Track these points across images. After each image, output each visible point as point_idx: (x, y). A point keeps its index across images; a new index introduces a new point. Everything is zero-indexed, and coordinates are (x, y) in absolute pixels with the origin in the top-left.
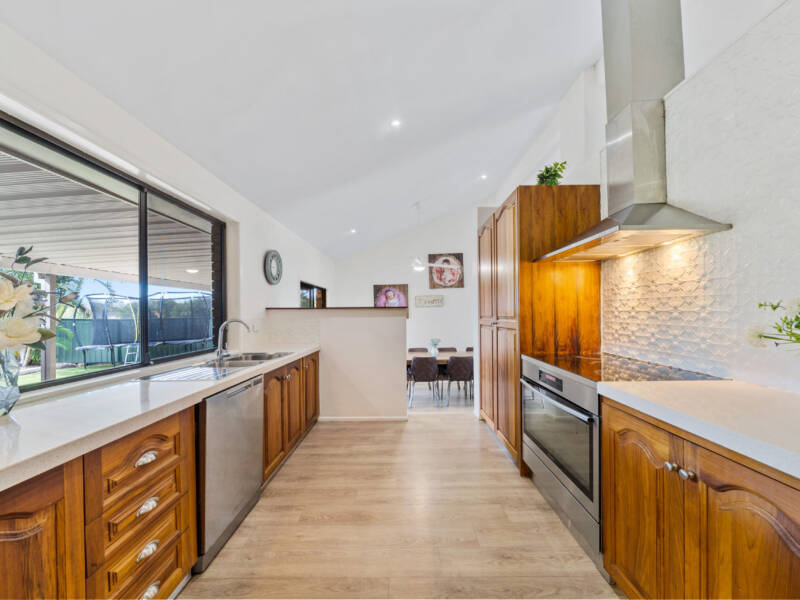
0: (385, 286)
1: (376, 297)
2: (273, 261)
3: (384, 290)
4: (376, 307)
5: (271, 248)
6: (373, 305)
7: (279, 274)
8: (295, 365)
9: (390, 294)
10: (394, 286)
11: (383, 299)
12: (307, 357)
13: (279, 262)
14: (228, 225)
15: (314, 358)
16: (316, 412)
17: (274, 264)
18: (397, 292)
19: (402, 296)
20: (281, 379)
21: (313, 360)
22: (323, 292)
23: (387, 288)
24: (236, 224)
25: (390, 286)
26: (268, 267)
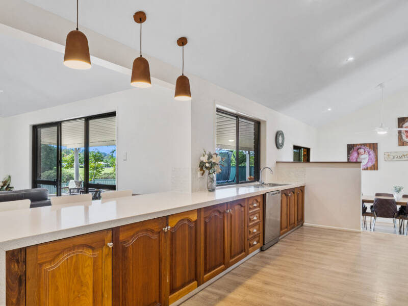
0: (357, 145)
1: (349, 153)
2: (280, 137)
3: (356, 148)
4: (349, 162)
5: (279, 130)
6: (346, 161)
7: (283, 143)
8: (293, 190)
9: (362, 151)
10: (365, 145)
11: (355, 155)
12: (298, 187)
13: (283, 137)
14: (261, 122)
15: (302, 189)
16: (302, 220)
17: (280, 138)
18: (368, 149)
19: (372, 152)
20: (287, 195)
21: (301, 190)
22: (308, 150)
23: (358, 147)
24: (265, 122)
25: (361, 145)
26: (277, 140)
